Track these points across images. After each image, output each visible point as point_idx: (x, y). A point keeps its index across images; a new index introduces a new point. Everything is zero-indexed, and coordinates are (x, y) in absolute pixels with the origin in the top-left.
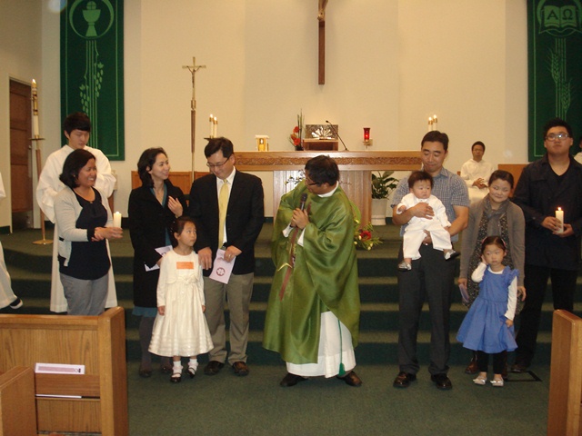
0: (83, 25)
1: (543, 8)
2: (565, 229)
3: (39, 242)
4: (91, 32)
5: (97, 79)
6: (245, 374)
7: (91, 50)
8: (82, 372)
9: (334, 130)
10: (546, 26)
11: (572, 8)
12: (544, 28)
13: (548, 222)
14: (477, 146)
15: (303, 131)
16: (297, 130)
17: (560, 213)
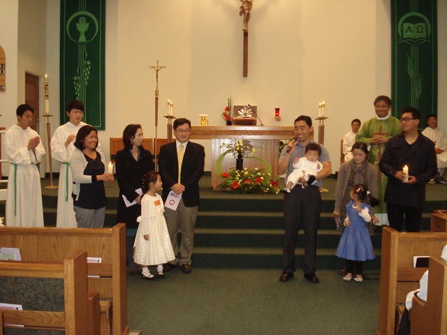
0: (76, 34)
1: (402, 25)
2: (410, 179)
3: (49, 187)
4: (82, 39)
5: (86, 73)
6: (189, 272)
7: (82, 51)
8: (100, 262)
9: (254, 110)
10: (405, 37)
11: (423, 25)
12: (403, 39)
13: (398, 174)
14: (355, 123)
15: (232, 110)
16: (228, 109)
17: (406, 169)
